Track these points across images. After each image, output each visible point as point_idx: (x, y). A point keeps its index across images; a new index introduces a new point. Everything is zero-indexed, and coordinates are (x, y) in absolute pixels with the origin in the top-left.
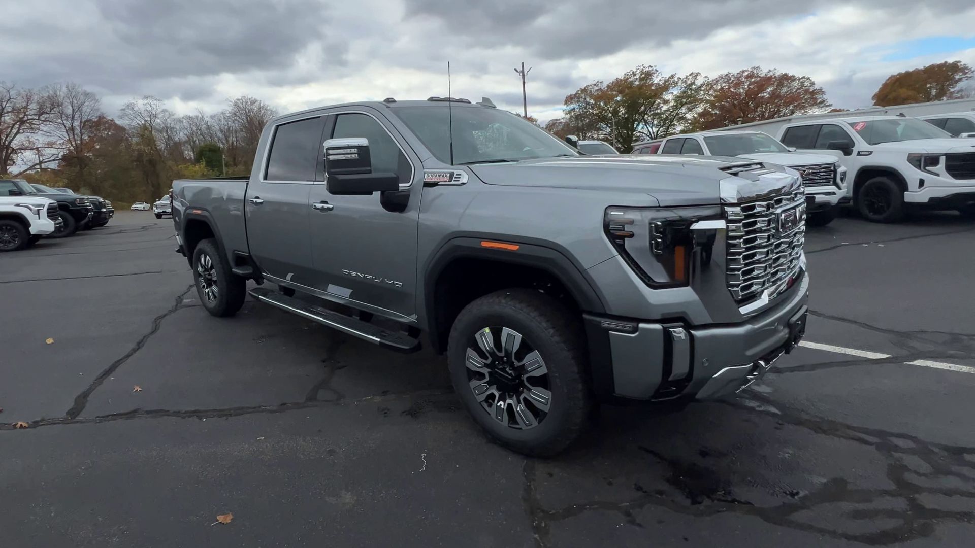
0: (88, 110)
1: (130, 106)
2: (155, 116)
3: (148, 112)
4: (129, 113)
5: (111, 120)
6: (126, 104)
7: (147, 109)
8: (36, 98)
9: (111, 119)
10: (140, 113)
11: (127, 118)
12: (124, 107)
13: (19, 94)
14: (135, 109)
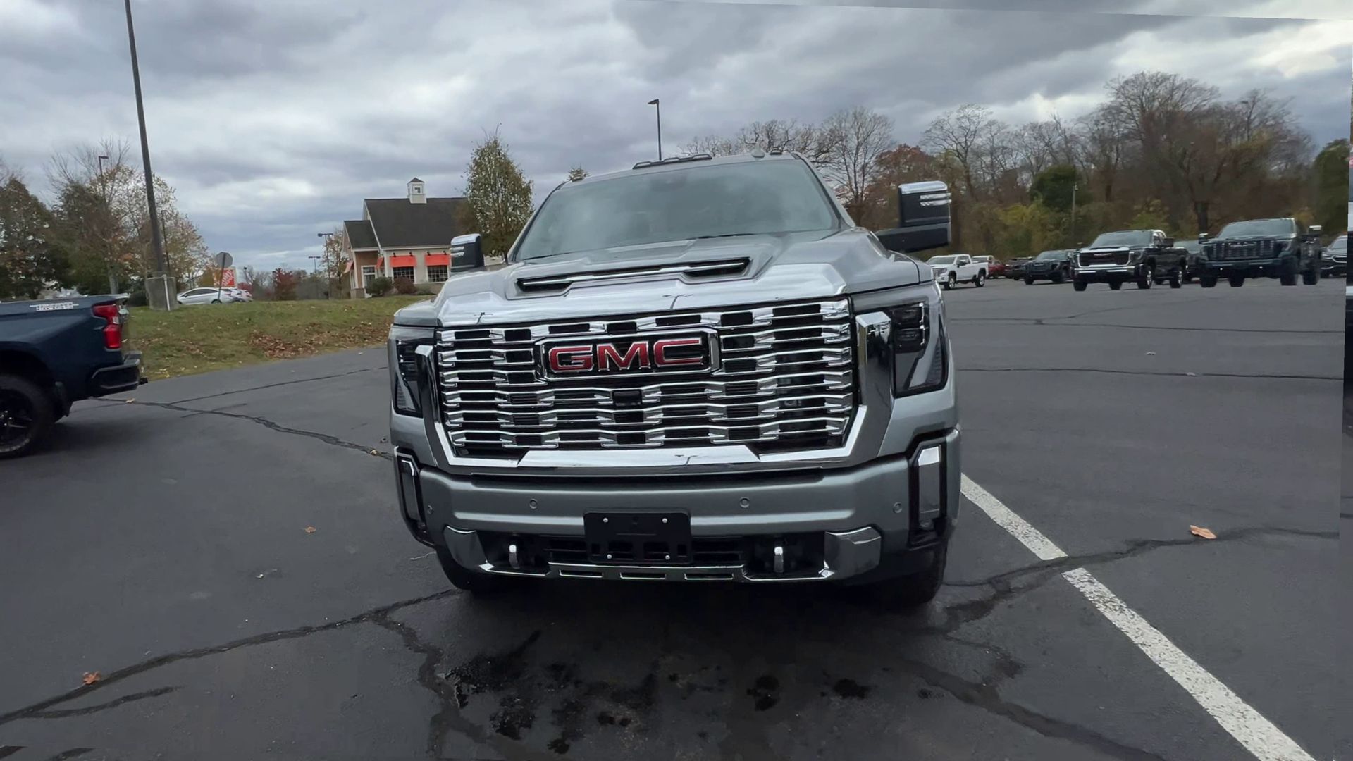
0: (877, 140)
1: (938, 124)
2: (975, 134)
3: (965, 129)
4: (936, 136)
5: (915, 149)
6: (932, 122)
7: (963, 125)
8: (816, 135)
9: (914, 146)
10: (952, 133)
11: (932, 143)
12: (929, 128)
13: (797, 134)
14: (946, 127)
